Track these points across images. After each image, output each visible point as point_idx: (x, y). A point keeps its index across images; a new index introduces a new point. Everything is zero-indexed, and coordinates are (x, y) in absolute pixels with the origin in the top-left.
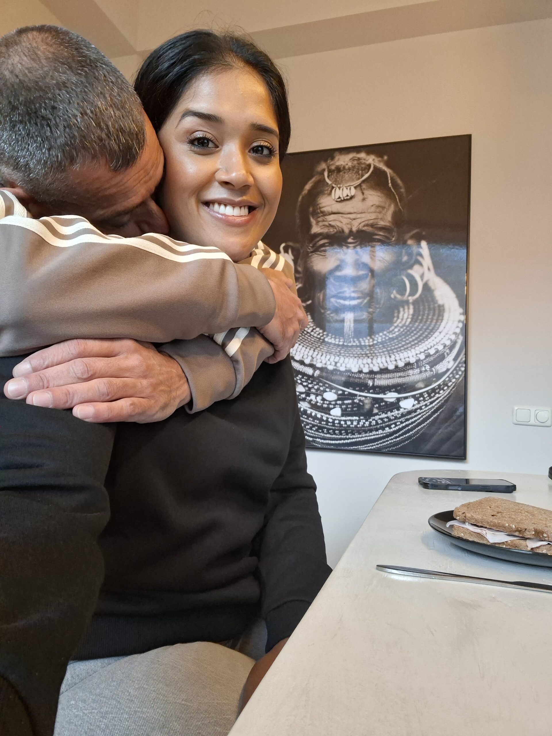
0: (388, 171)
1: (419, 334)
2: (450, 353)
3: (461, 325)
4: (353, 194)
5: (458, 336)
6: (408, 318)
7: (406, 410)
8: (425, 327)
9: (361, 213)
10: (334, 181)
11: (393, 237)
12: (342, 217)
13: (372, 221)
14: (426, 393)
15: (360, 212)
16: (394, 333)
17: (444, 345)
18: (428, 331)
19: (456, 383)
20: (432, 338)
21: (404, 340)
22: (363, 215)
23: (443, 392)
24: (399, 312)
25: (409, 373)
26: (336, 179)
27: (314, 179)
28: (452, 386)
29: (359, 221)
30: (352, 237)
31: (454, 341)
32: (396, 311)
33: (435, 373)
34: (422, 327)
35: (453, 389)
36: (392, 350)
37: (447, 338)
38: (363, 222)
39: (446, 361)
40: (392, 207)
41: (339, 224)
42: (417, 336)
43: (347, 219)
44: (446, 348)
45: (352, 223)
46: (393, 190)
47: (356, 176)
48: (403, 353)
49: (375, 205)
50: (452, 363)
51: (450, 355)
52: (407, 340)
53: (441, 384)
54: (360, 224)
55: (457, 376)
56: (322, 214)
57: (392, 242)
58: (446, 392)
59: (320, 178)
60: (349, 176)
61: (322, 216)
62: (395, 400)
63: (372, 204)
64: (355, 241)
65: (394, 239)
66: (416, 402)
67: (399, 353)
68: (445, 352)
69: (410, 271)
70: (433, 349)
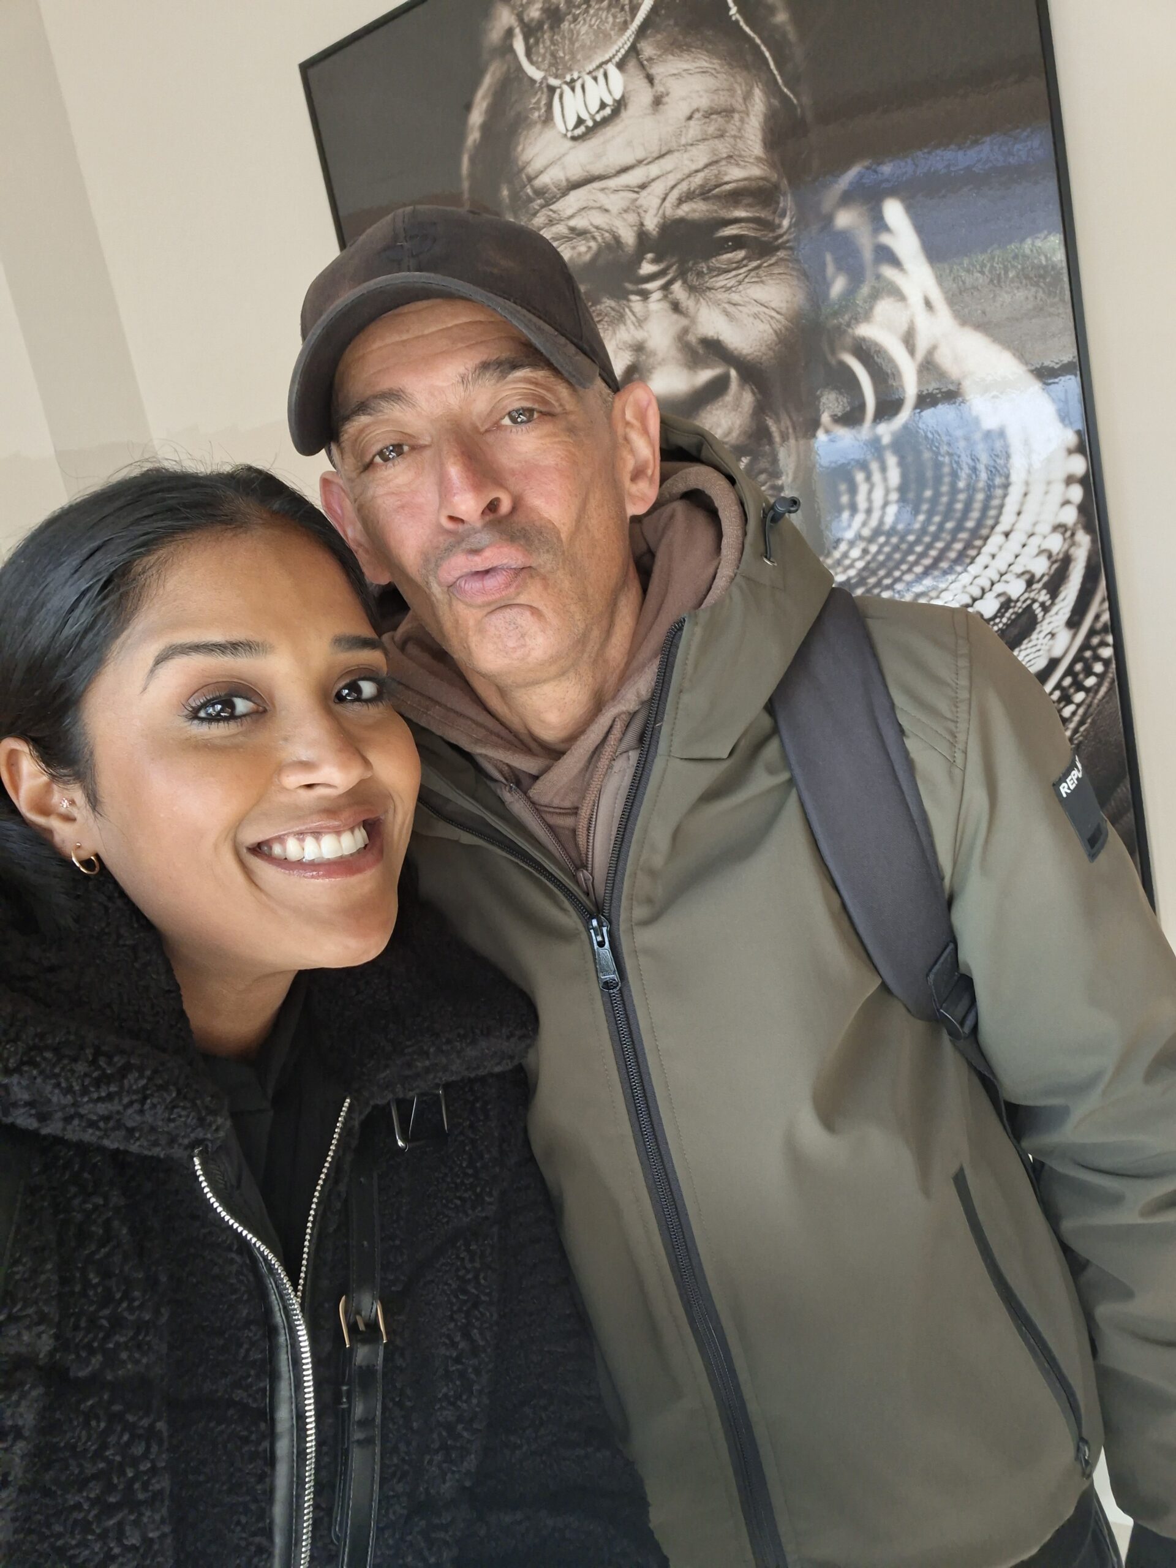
1: (933, 553)
2: (1053, 604)
3: (1076, 493)
4: (618, 96)
5: (1073, 535)
6: (886, 504)
8: (949, 525)
9: (658, 158)
10: (551, 65)
11: (783, 215)
12: (603, 190)
13: (701, 175)
15: (655, 155)
16: (851, 566)
17: (1027, 576)
18: (964, 535)
19: (1089, 706)
20: (982, 560)
21: (887, 581)
22: (667, 163)
24: (853, 490)
26: (554, 55)
27: (488, 81)
29: (658, 188)
30: (650, 256)
31: (1061, 556)
32: (843, 487)
34: (941, 527)
35: (1082, 729)
37: (1032, 549)
38: (673, 187)
39: (1042, 635)
40: (757, 100)
41: (599, 219)
42: (927, 562)
43: (622, 194)
44: (1036, 586)
45: (638, 203)
46: (747, 29)
47: (615, 17)
49: (698, 110)
50: (1064, 636)
51: (1054, 609)
54: (664, 199)
56: (540, 201)
57: (781, 236)
59: (505, 67)
60: (591, 26)
61: (542, 207)
63: (687, 113)
64: (662, 266)
65: (786, 223)
68: (1034, 601)
69: (864, 330)
70: (990, 596)
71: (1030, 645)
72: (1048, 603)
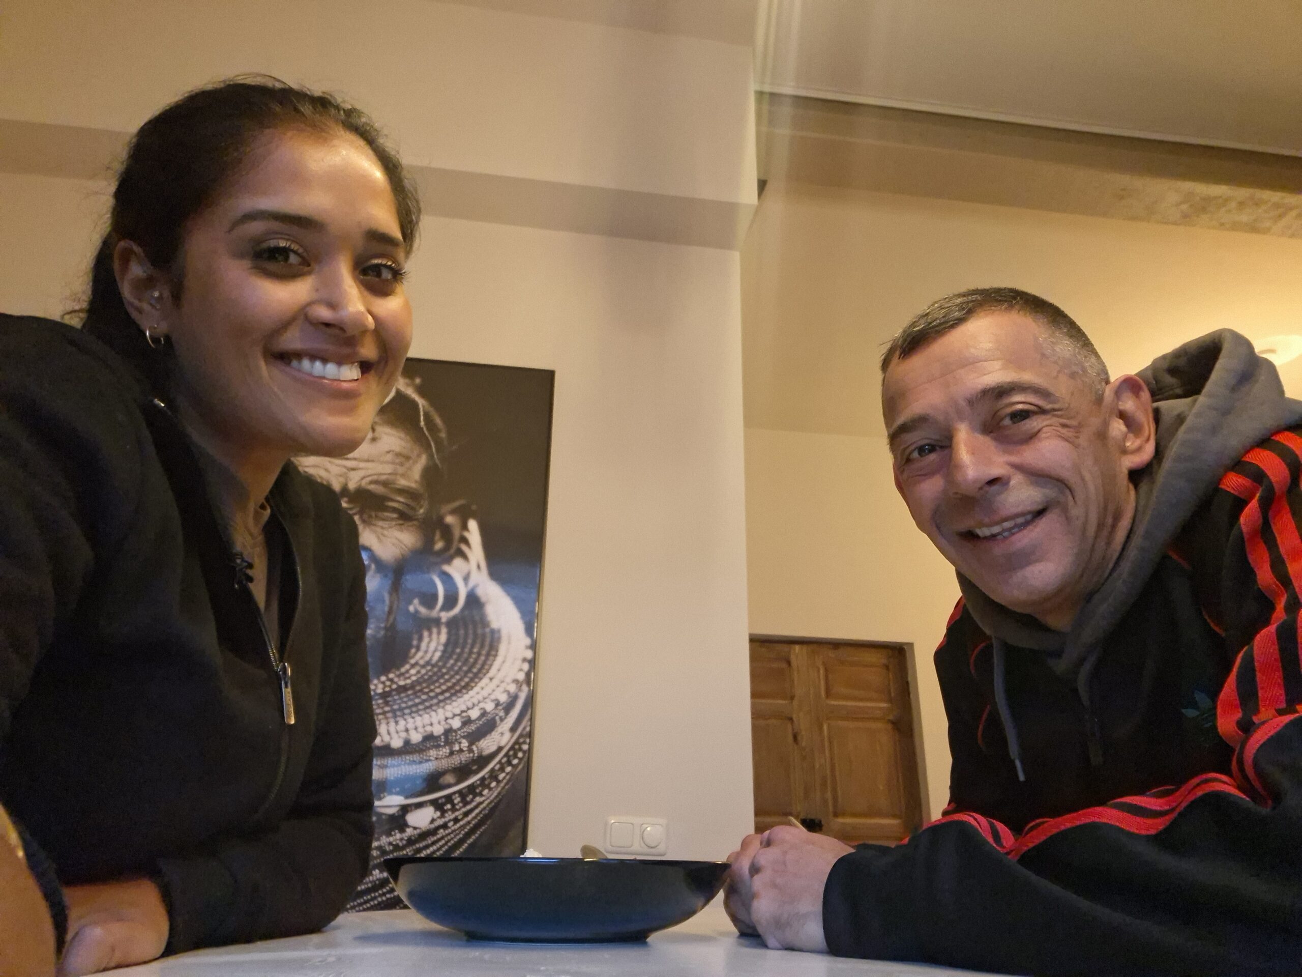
0: (421, 402)
1: (454, 681)
2: (505, 718)
3: (526, 667)
5: (521, 686)
6: (435, 650)
7: (418, 831)
8: (465, 668)
9: (366, 461)
11: (421, 507)
12: (330, 462)
13: (386, 476)
14: (457, 795)
15: (366, 457)
16: (409, 678)
17: (496, 702)
18: (470, 675)
19: (513, 775)
20: (476, 689)
21: (426, 690)
22: (369, 465)
23: (488, 793)
24: (420, 639)
25: (430, 756)
28: (505, 781)
29: (361, 473)
30: (347, 499)
31: (514, 695)
32: (416, 637)
33: (476, 755)
34: (460, 668)
35: (507, 787)
36: (401, 709)
37: (501, 689)
38: (369, 476)
39: (497, 733)
40: (423, 459)
41: (323, 473)
42: (449, 684)
43: (340, 468)
44: (500, 708)
45: (348, 475)
46: (427, 433)
48: (420, 716)
49: (393, 451)
50: (507, 735)
51: (506, 721)
52: (432, 691)
53: (486, 776)
54: (362, 479)
55: (515, 762)
57: (417, 516)
58: (494, 792)
62: (398, 811)
63: (387, 449)
64: (351, 506)
65: (421, 511)
66: (438, 814)
67: (413, 715)
68: (497, 715)
69: (446, 568)
70: (476, 709)
71: (491, 737)
72: (503, 717)
